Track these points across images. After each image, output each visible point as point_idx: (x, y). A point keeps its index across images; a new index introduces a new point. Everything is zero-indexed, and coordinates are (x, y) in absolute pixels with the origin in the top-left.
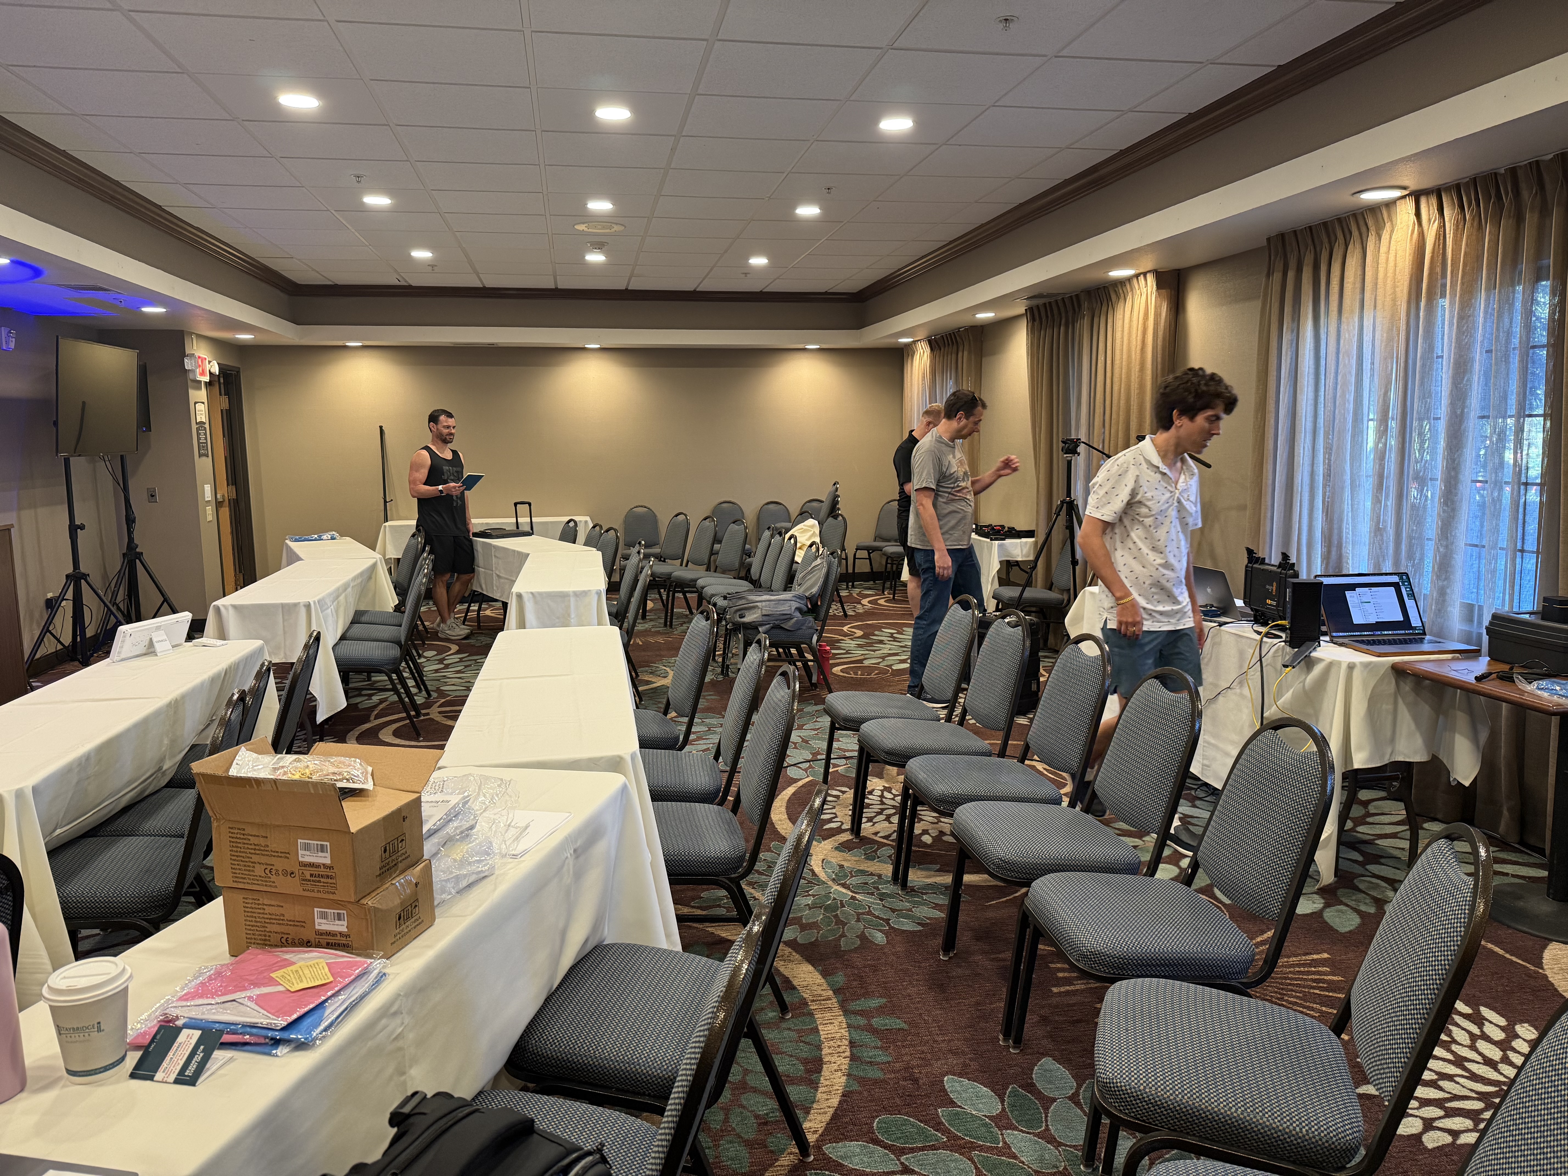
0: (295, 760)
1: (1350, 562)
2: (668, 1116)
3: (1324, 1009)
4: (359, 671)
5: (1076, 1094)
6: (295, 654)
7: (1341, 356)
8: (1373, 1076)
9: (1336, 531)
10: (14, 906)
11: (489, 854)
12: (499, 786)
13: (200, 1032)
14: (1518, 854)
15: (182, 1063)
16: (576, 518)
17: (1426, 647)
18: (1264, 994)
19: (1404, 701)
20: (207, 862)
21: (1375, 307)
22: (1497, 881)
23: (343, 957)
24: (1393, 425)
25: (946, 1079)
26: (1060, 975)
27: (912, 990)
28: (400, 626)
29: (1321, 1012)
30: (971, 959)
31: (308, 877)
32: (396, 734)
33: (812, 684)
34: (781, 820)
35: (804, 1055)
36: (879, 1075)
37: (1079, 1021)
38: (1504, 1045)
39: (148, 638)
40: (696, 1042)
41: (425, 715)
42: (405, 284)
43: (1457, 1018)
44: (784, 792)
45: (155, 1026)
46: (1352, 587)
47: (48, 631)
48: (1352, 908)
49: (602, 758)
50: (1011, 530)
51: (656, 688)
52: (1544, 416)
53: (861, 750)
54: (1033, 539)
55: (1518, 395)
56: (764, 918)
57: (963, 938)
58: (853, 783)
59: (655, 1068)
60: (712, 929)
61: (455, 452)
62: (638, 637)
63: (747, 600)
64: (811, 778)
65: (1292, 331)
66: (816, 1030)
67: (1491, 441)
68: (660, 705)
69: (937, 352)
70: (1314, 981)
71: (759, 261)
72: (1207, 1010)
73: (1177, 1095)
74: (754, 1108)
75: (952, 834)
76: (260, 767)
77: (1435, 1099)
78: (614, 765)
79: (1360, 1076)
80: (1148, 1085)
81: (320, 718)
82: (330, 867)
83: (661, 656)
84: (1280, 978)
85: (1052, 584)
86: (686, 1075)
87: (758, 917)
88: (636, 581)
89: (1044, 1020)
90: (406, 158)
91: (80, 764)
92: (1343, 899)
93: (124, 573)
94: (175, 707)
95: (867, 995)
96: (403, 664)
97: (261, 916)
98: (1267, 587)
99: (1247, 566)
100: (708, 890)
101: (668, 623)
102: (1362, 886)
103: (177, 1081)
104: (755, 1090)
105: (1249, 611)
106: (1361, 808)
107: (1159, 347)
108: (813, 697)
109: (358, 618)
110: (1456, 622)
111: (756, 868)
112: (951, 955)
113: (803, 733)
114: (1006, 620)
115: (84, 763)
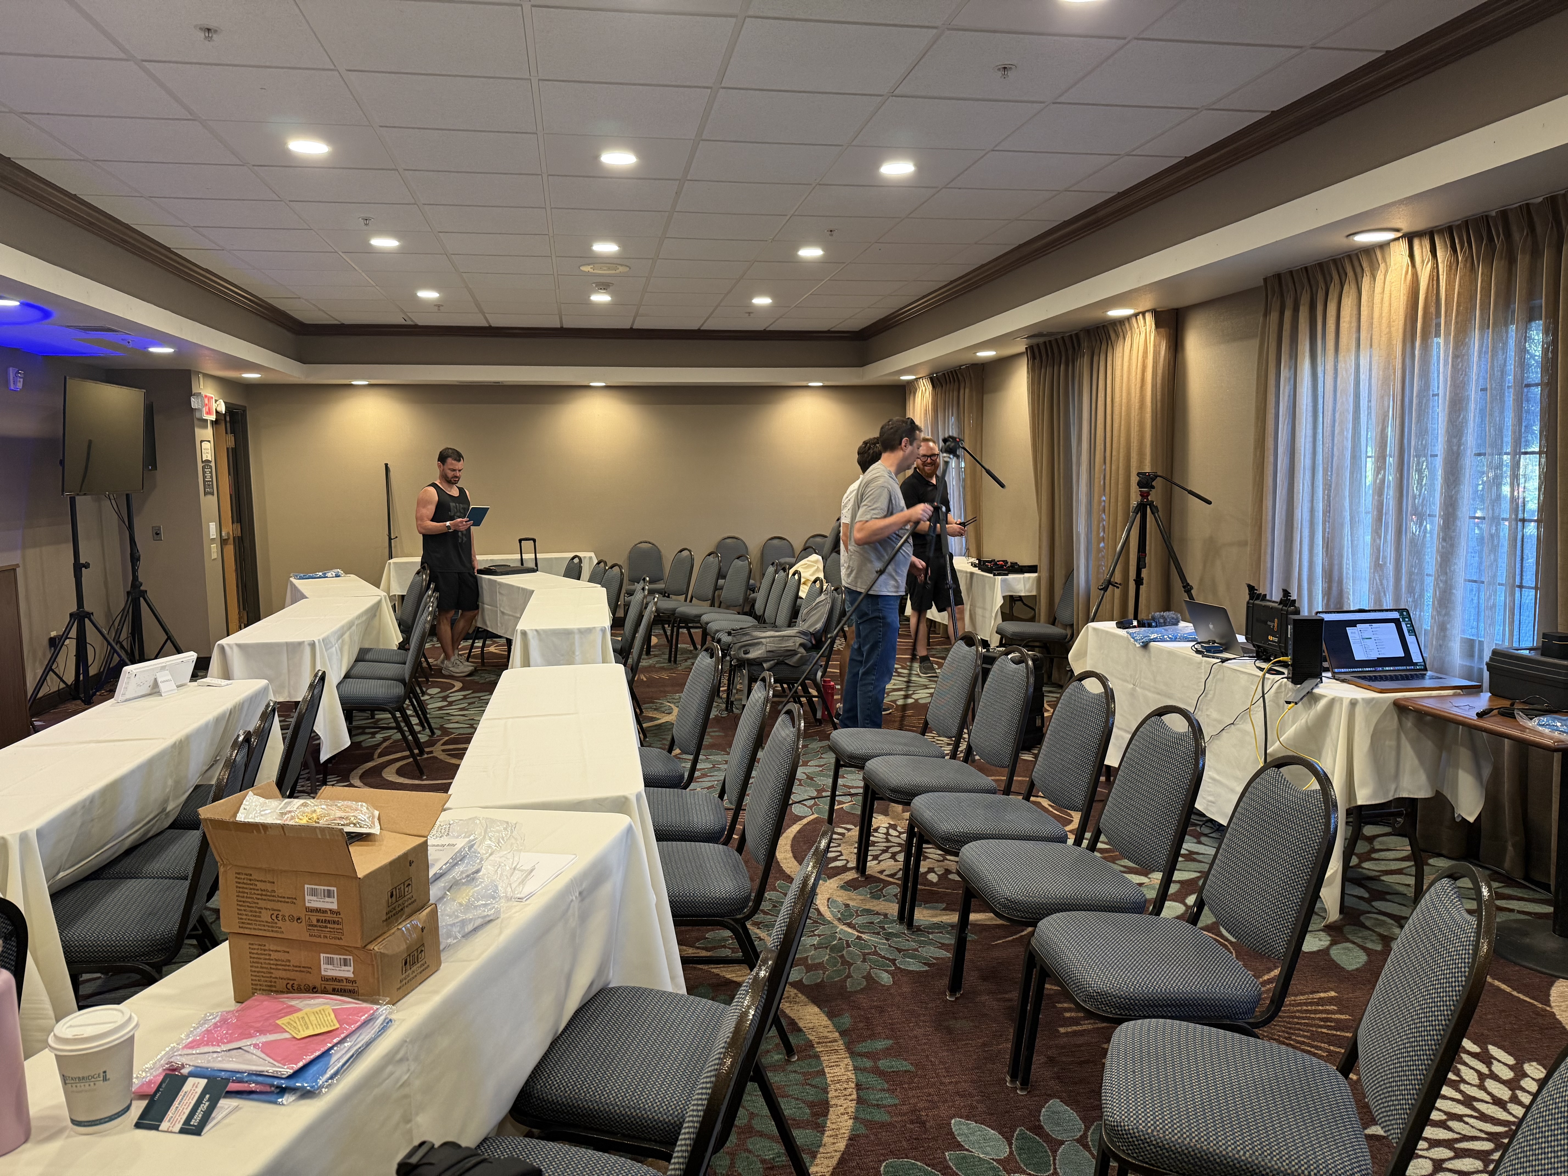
0: (302, 805)
1: (1351, 598)
2: (675, 1163)
3: (1332, 1048)
4: (362, 710)
5: (1085, 1136)
6: (300, 694)
7: (1338, 394)
8: (1381, 1118)
9: (1336, 567)
10: (17, 952)
11: (494, 898)
12: (505, 829)
13: (206, 1081)
14: (1524, 890)
15: (187, 1112)
16: (581, 554)
17: (1427, 683)
18: (1271, 1033)
19: (1407, 738)
20: (210, 904)
21: (1371, 346)
22: (1501, 918)
23: (349, 1003)
24: (1391, 461)
25: (953, 1121)
26: (1067, 1015)
27: (918, 1032)
28: (405, 663)
29: (1329, 1051)
30: (977, 1000)
31: (315, 922)
32: (400, 772)
33: (817, 720)
34: (786, 859)
35: (811, 1098)
36: (886, 1118)
37: (1087, 1062)
38: (1513, 1085)
39: (153, 679)
40: (702, 1088)
41: (428, 753)
42: (410, 323)
43: (1465, 1057)
44: (789, 830)
45: (160, 1074)
46: (1353, 623)
47: (51, 670)
48: (1359, 946)
49: (607, 799)
50: (1014, 564)
51: (660, 725)
52: (1540, 453)
53: (866, 787)
54: (1035, 575)
55: (1514, 432)
56: (770, 963)
57: (970, 977)
58: (858, 820)
59: (660, 1113)
60: (716, 970)
61: (461, 490)
62: (642, 672)
63: (752, 636)
64: (816, 816)
65: (1290, 369)
66: (823, 1073)
67: (1488, 477)
68: (665, 742)
69: (939, 389)
70: (1321, 1019)
71: (762, 301)
72: (1214, 1051)
73: (1185, 1139)
74: (760, 1153)
75: (958, 873)
76: (267, 812)
77: (1444, 1140)
78: (619, 805)
79: (1368, 1119)
80: (1155, 1128)
81: (324, 757)
82: (337, 913)
83: (665, 692)
84: (1287, 1017)
85: (1055, 619)
86: (692, 1122)
87: (765, 962)
88: (641, 617)
89: (1051, 1060)
90: (413, 202)
91: (84, 807)
92: (1350, 937)
93: (128, 612)
94: (180, 748)
95: (873, 1036)
96: (407, 702)
97: (267, 961)
98: (1269, 623)
99: (1248, 603)
100: (713, 930)
101: (673, 659)
102: (1368, 923)
103: (182, 1131)
104: (761, 1134)
105: (1251, 647)
106: (1366, 844)
107: (1159, 385)
108: (817, 733)
109: (362, 656)
110: (1457, 657)
111: (761, 908)
112: (958, 995)
113: (808, 770)
114: (1009, 657)
115: (88, 805)
